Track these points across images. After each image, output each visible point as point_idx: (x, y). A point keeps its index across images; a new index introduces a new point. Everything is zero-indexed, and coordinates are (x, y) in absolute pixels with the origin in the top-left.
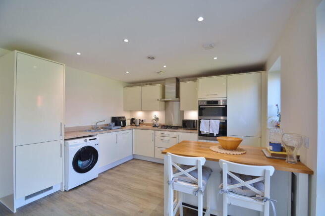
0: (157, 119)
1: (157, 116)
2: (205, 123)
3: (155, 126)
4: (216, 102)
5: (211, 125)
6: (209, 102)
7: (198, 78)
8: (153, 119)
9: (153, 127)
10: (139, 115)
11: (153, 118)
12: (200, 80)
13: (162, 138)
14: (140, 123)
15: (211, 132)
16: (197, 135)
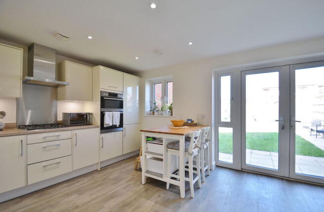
2: (109, 116)
4: (116, 95)
12: (101, 68)
13: (44, 145)
15: (114, 124)
16: (99, 129)
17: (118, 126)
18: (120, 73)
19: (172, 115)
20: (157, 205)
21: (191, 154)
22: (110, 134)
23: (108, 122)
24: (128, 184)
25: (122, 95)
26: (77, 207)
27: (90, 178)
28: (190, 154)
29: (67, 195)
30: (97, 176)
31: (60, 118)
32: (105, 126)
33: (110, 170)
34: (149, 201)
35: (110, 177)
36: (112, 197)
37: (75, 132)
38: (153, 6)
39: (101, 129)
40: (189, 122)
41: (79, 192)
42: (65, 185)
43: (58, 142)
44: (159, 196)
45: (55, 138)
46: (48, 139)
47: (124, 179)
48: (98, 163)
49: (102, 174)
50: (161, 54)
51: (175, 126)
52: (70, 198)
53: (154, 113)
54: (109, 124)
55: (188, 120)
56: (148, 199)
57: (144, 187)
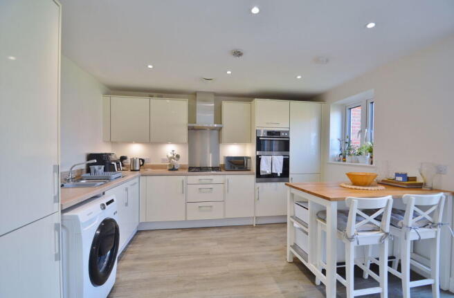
0: (178, 156)
1: (177, 152)
2: (267, 160)
3: (173, 169)
4: (278, 133)
5: (273, 163)
6: (270, 133)
7: (256, 99)
8: (171, 158)
9: (170, 170)
10: (135, 151)
11: (170, 155)
12: (258, 102)
13: (200, 186)
14: (140, 166)
15: (274, 171)
16: (253, 177)
17: (279, 175)
18: (285, 103)
19: (372, 163)
20: (282, 295)
21: (351, 239)
22: (269, 184)
23: (265, 169)
24: (270, 253)
25: (288, 132)
26: (208, 254)
27: (239, 231)
28: (348, 239)
29: (211, 240)
30: (248, 232)
31: (222, 162)
32: (261, 174)
33: (264, 230)
34: (276, 286)
35: (258, 238)
36: (242, 259)
37: (227, 177)
38: (255, 10)
39: (257, 177)
40: (400, 179)
41: (220, 241)
42: (216, 230)
43: (211, 186)
44: (296, 287)
45: (208, 181)
46: (203, 181)
47: (271, 246)
48: (253, 218)
49: (253, 232)
50: (327, 61)
51: (354, 184)
52: (210, 244)
53: (344, 158)
54: (266, 172)
55: (397, 175)
56: (277, 282)
57: (286, 266)
